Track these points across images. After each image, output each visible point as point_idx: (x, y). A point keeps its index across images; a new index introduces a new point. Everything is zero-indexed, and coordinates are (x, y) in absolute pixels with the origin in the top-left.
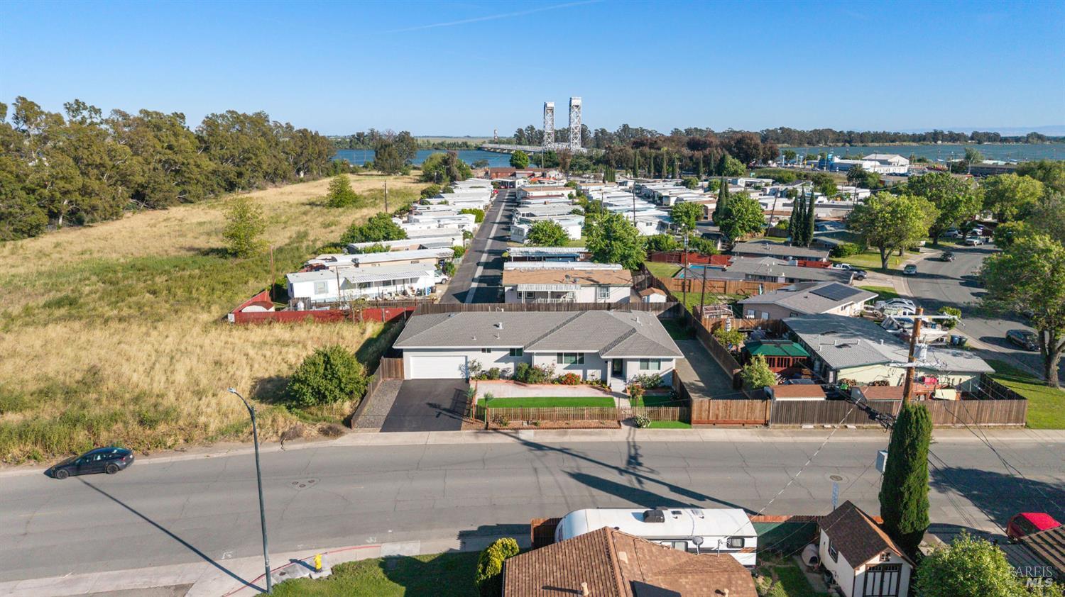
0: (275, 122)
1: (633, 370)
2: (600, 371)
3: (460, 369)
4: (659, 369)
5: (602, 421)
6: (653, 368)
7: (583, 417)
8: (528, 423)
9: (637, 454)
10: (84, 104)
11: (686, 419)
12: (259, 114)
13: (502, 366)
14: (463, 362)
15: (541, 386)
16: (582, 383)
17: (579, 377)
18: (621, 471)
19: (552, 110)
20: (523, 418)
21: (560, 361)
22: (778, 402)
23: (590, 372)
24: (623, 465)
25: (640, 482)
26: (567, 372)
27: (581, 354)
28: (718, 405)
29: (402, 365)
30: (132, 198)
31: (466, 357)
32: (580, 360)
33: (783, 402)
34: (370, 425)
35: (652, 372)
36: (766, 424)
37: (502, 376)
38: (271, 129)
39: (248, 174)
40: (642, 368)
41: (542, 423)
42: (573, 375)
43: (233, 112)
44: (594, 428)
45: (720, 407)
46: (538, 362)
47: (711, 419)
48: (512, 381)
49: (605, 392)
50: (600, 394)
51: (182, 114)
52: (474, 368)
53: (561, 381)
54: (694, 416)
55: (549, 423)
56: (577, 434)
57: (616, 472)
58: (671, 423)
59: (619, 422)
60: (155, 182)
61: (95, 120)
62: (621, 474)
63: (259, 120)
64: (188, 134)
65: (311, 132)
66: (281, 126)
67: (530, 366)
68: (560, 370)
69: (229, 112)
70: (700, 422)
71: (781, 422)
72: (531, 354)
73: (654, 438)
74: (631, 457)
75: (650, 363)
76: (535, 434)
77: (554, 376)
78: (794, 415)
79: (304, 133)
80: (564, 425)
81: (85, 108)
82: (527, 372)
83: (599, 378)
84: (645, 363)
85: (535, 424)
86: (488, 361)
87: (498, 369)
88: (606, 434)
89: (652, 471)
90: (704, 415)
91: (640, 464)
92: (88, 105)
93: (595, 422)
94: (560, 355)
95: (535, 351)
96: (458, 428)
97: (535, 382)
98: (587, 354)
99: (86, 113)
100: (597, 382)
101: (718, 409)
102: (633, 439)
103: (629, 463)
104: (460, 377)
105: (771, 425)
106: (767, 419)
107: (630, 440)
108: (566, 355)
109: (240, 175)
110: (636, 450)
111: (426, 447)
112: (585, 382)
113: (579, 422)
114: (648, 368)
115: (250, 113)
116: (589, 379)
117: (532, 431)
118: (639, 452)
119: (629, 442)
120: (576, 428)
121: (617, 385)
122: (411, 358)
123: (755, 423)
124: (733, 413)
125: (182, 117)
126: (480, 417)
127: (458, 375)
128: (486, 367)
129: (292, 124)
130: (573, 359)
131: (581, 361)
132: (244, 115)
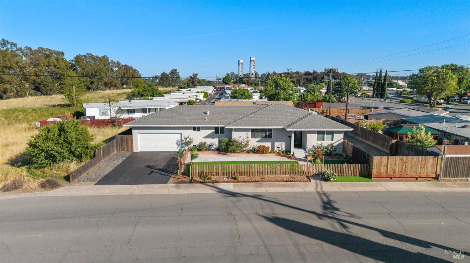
0: (112, 61)
1: (312, 141)
2: (284, 143)
3: (177, 144)
4: (332, 140)
5: (293, 176)
6: (328, 140)
7: (276, 173)
8: (228, 178)
9: (329, 200)
10: (7, 41)
11: (367, 174)
12: (104, 57)
13: (209, 141)
14: (179, 139)
15: (239, 154)
16: (271, 153)
17: (268, 148)
18: (319, 216)
19: (242, 63)
20: (224, 174)
21: (253, 136)
22: (448, 158)
23: (277, 144)
24: (320, 211)
25: (345, 227)
26: (258, 144)
27: (270, 130)
28: (396, 161)
29: (132, 140)
30: (34, 90)
31: (181, 134)
32: (268, 134)
33: (451, 158)
34: (89, 180)
35: (327, 142)
36: (437, 178)
37: (209, 148)
38: (109, 63)
39: (96, 83)
40: (318, 139)
41: (240, 178)
42: (264, 146)
43: (90, 54)
44: (287, 181)
45: (397, 162)
46: (236, 136)
47: (389, 173)
48: (216, 152)
49: (290, 158)
50: (286, 159)
51: (63, 52)
52: (188, 143)
53: (255, 151)
54: (374, 171)
55: (246, 178)
56: (273, 186)
57: (314, 216)
58: (352, 177)
59: (308, 177)
60: (45, 81)
61: (13, 49)
62: (321, 219)
63: (104, 60)
64: (65, 62)
65: (129, 66)
66: (114, 63)
67: (230, 140)
68: (254, 143)
69: (88, 54)
70: (379, 177)
71: (449, 176)
72: (231, 130)
73: (343, 189)
74: (324, 203)
75: (325, 136)
76: (234, 186)
77: (249, 147)
78: (460, 170)
79: (126, 66)
80: (259, 179)
81: (8, 43)
82: (227, 145)
83: (284, 149)
84: (321, 136)
85: (235, 178)
86: (198, 138)
87: (205, 143)
88: (299, 186)
89: (352, 216)
90: (383, 170)
91: (337, 209)
92: (10, 41)
93: (287, 177)
94: (253, 130)
95: (234, 128)
96: (166, 182)
97: (235, 152)
98: (274, 129)
99: (9, 46)
100: (283, 152)
101: (395, 164)
102: (321, 189)
103: (325, 208)
104: (177, 150)
105: (441, 178)
106: (438, 172)
107: (319, 190)
108: (259, 130)
109: (92, 83)
110: (327, 197)
111: (131, 196)
112: (273, 151)
113: (273, 177)
114: (323, 140)
115: (100, 56)
116: (276, 149)
117: (232, 183)
118: (331, 198)
119: (318, 192)
120: (271, 181)
121: (299, 153)
122: (139, 135)
123: (427, 177)
124: (408, 169)
125: (63, 53)
126: (186, 173)
127: (175, 149)
128: (196, 142)
129: (120, 62)
130: (264, 134)
131: (270, 136)
132: (97, 57)
